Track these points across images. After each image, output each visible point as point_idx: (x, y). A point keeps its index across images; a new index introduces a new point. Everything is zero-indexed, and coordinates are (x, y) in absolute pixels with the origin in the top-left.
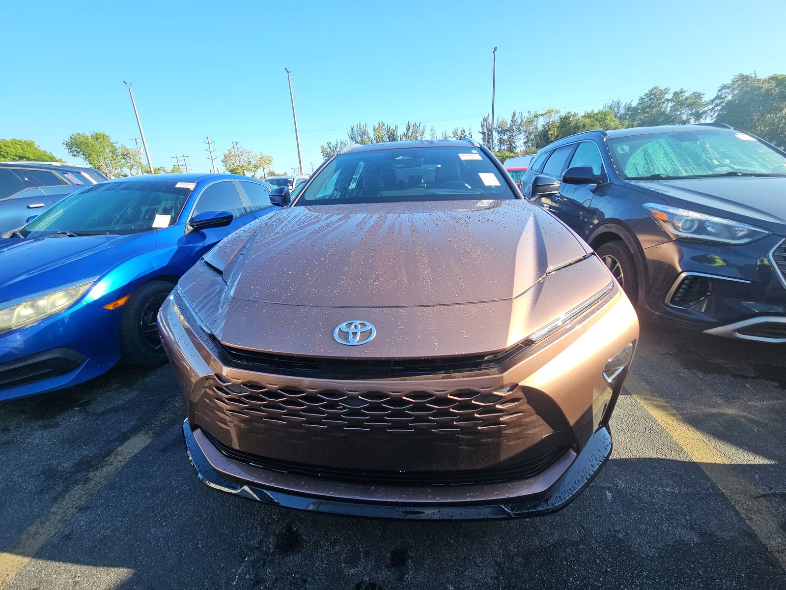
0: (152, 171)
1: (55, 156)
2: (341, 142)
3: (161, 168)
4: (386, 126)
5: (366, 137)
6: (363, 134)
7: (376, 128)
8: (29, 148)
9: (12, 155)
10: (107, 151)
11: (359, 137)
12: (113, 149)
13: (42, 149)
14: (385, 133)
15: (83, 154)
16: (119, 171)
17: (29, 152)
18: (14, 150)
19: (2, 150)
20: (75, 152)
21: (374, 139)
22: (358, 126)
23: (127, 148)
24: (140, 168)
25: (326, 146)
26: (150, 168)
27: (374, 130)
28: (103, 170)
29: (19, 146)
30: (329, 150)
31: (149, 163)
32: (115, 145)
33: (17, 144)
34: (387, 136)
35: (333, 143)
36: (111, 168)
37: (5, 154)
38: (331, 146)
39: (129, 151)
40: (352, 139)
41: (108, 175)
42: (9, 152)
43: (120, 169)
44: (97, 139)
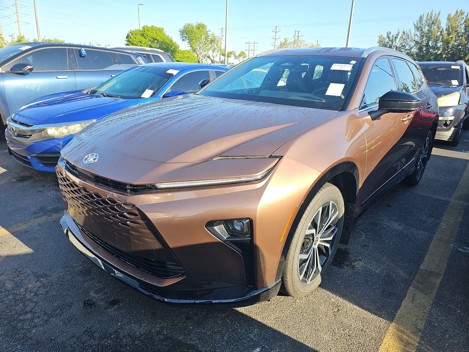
0: (226, 54)
1: (173, 40)
2: (404, 33)
3: (233, 52)
4: (466, 14)
5: (435, 27)
6: (432, 24)
7: (452, 16)
8: (160, 33)
9: (150, 37)
10: (203, 37)
11: (427, 27)
12: (206, 36)
13: (167, 34)
14: (462, 23)
15: (188, 39)
16: (206, 53)
17: (159, 36)
18: (151, 34)
19: (145, 33)
20: (184, 37)
21: (444, 29)
22: (429, 14)
23: (215, 35)
24: (219, 51)
25: (385, 36)
26: (225, 51)
27: (449, 19)
28: (197, 52)
29: (155, 31)
30: (387, 40)
31: (225, 48)
32: (208, 33)
33: (154, 30)
34: (463, 26)
35: (394, 33)
36: (202, 50)
37: (146, 36)
38: (391, 36)
39: (216, 38)
40: (418, 29)
41: (199, 56)
42: (149, 35)
43: (207, 51)
44: (199, 29)
